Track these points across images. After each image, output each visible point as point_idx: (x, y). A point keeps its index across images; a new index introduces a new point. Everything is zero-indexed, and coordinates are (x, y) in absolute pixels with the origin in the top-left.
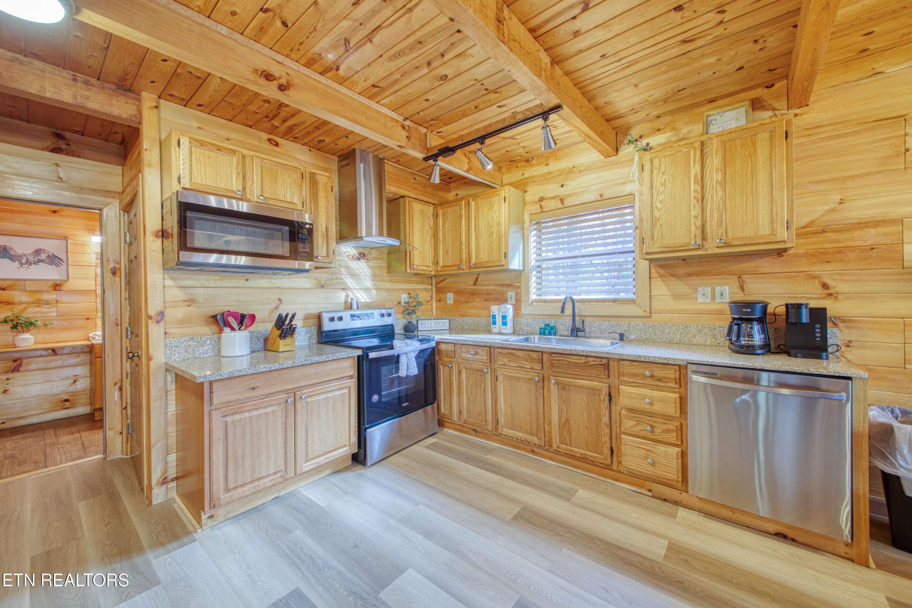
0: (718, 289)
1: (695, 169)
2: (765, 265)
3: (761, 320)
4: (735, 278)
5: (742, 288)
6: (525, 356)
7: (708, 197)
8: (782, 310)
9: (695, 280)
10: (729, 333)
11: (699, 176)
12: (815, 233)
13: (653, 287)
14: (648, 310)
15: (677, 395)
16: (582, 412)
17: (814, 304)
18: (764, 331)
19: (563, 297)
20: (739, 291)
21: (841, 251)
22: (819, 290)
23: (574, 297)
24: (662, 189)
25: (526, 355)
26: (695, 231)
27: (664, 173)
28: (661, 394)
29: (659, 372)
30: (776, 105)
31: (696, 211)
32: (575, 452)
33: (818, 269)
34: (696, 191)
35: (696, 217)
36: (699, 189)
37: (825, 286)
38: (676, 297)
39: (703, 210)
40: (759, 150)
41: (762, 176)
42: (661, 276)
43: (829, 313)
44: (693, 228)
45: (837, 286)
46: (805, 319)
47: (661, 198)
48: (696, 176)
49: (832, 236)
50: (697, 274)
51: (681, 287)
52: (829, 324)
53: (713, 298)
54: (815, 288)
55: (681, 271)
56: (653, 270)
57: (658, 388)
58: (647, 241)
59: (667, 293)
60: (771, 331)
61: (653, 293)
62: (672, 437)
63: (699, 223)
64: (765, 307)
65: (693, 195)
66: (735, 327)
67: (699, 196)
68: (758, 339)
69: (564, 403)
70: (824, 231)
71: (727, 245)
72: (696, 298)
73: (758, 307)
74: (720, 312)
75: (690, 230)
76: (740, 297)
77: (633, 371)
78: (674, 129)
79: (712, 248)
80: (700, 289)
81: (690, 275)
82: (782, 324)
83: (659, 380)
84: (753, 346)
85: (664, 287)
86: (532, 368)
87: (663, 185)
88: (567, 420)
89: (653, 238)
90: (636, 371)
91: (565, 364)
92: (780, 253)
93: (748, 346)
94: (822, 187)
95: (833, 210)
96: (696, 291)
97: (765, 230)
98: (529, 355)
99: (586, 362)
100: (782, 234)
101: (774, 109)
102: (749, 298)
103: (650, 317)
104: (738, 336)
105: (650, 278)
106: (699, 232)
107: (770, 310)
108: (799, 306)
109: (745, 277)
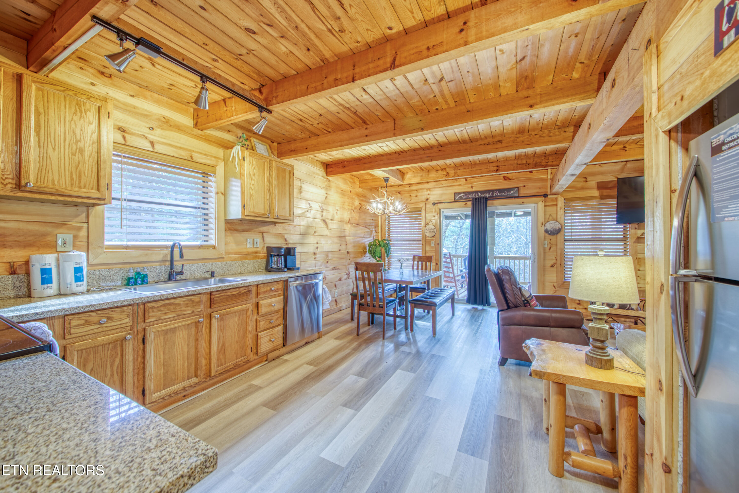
0: (255, 240)
1: (267, 174)
2: (271, 229)
4: (261, 234)
5: (264, 240)
6: (186, 302)
9: (245, 234)
15: (282, 297)
16: (235, 332)
19: (171, 243)
23: (182, 243)
25: (188, 300)
27: (254, 168)
28: (277, 299)
29: (275, 287)
31: (268, 196)
32: (230, 366)
35: (268, 200)
36: (269, 185)
37: (286, 240)
38: (237, 244)
40: (287, 176)
41: (287, 189)
42: (229, 229)
47: (253, 183)
48: (268, 177)
50: (247, 231)
51: (239, 237)
53: (254, 245)
55: (240, 228)
58: (246, 207)
59: (233, 241)
61: (226, 241)
62: (279, 321)
63: (269, 204)
65: (266, 187)
69: (221, 331)
71: (277, 218)
74: (256, 253)
77: (264, 290)
80: (248, 240)
81: (244, 231)
85: (231, 238)
86: (193, 312)
87: (255, 175)
88: (224, 345)
89: (249, 206)
90: (266, 289)
91: (224, 299)
97: (288, 214)
98: (191, 300)
99: (240, 292)
106: (269, 209)
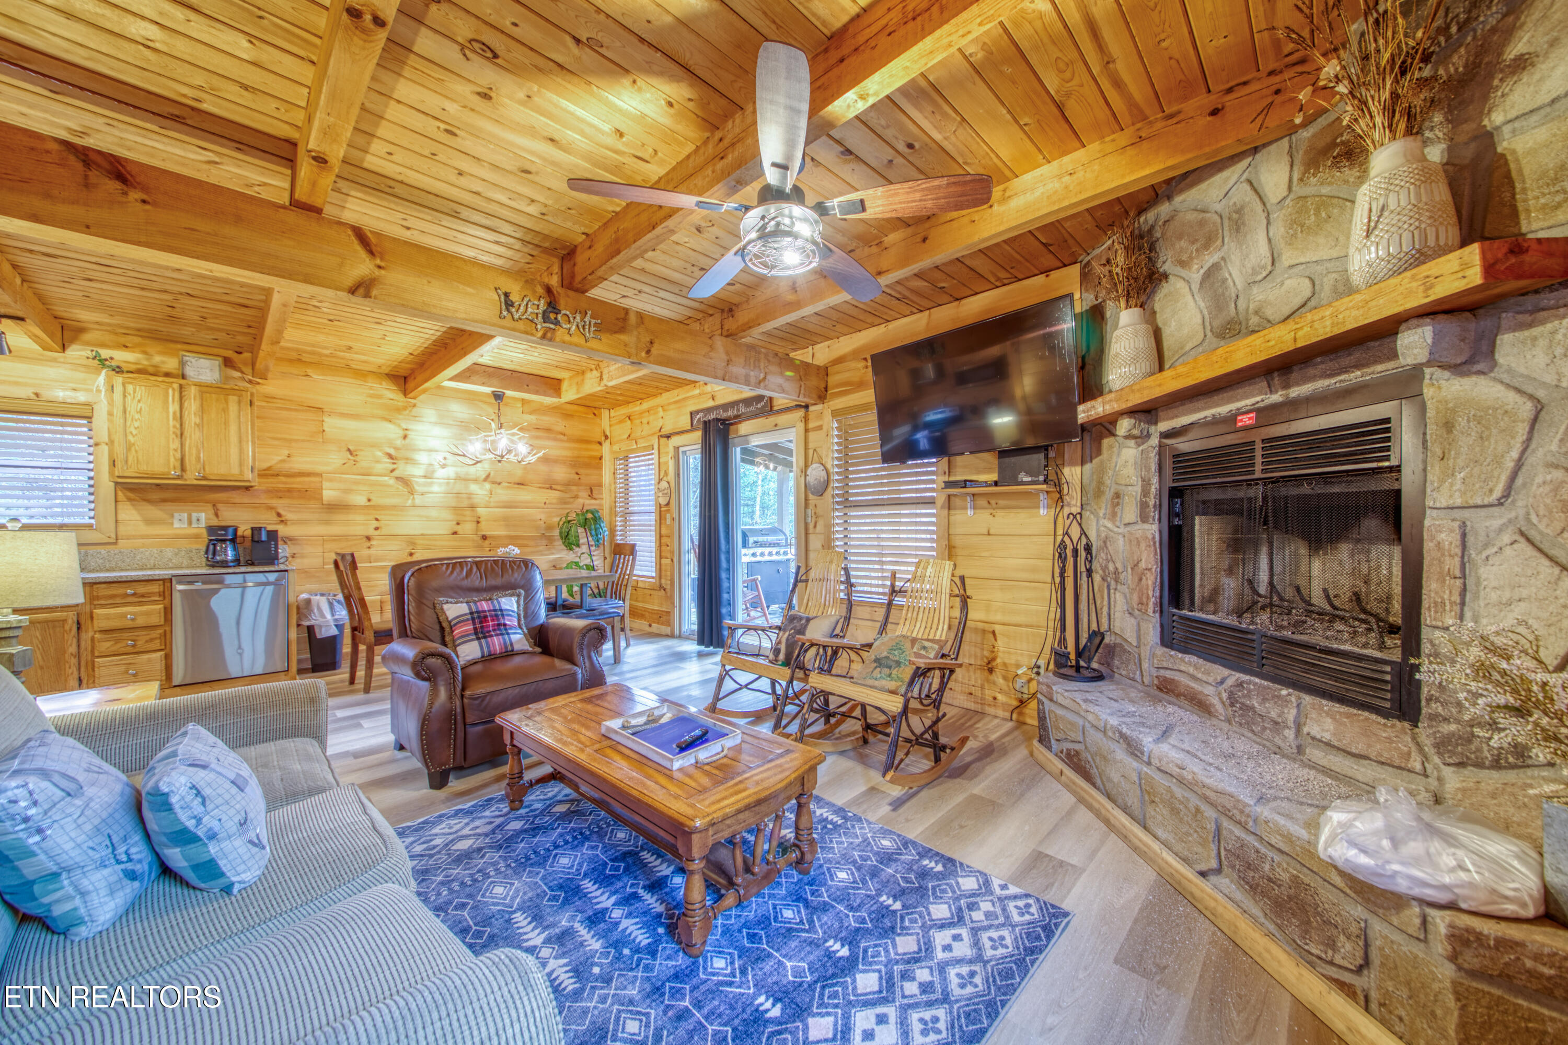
0: (194, 515)
1: (173, 407)
2: (236, 497)
3: (233, 541)
4: (210, 506)
5: (217, 515)
7: (187, 434)
8: (248, 533)
9: (169, 506)
10: (207, 552)
11: (178, 414)
12: (273, 475)
13: (119, 512)
14: (113, 536)
15: (161, 606)
17: (270, 528)
18: (235, 549)
20: (213, 517)
21: (290, 490)
22: (276, 518)
24: (137, 416)
26: (174, 462)
27: (139, 401)
28: (144, 608)
29: (142, 589)
30: (244, 369)
31: (176, 444)
33: (274, 502)
34: (174, 427)
35: (175, 450)
36: (178, 426)
37: (279, 515)
38: (149, 522)
39: (182, 445)
40: (231, 408)
41: (233, 429)
42: (130, 500)
43: (280, 534)
44: (172, 460)
45: (288, 515)
46: (264, 538)
47: (137, 424)
48: (174, 413)
49: (283, 479)
50: (173, 500)
51: (154, 512)
52: (280, 543)
53: (190, 523)
54: (272, 516)
55: (155, 496)
56: (120, 493)
57: (140, 604)
58: (118, 463)
59: (138, 518)
60: (241, 550)
61: (120, 517)
62: (156, 644)
63: (178, 455)
64: (236, 530)
65: (172, 429)
66: (211, 547)
67: (179, 433)
68: (230, 555)
70: (278, 475)
71: (204, 478)
72: (172, 524)
73: (231, 530)
74: (197, 536)
75: (169, 461)
76: (215, 522)
77: (111, 593)
78: (145, 353)
79: (191, 478)
80: (176, 515)
81: (164, 501)
82: (248, 543)
83: (143, 596)
84: (226, 562)
85: (134, 512)
87: (140, 412)
89: (127, 462)
90: (115, 592)
92: (247, 488)
93: (222, 562)
94: (276, 442)
95: (283, 461)
96: (172, 516)
97: (235, 471)
100: (248, 475)
101: (242, 372)
102: (223, 524)
103: (116, 543)
104: (214, 554)
105: (116, 501)
106: (178, 464)
107: (240, 533)
108: (260, 529)
109: (219, 506)
